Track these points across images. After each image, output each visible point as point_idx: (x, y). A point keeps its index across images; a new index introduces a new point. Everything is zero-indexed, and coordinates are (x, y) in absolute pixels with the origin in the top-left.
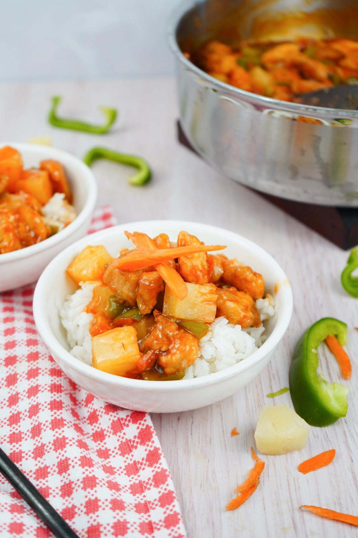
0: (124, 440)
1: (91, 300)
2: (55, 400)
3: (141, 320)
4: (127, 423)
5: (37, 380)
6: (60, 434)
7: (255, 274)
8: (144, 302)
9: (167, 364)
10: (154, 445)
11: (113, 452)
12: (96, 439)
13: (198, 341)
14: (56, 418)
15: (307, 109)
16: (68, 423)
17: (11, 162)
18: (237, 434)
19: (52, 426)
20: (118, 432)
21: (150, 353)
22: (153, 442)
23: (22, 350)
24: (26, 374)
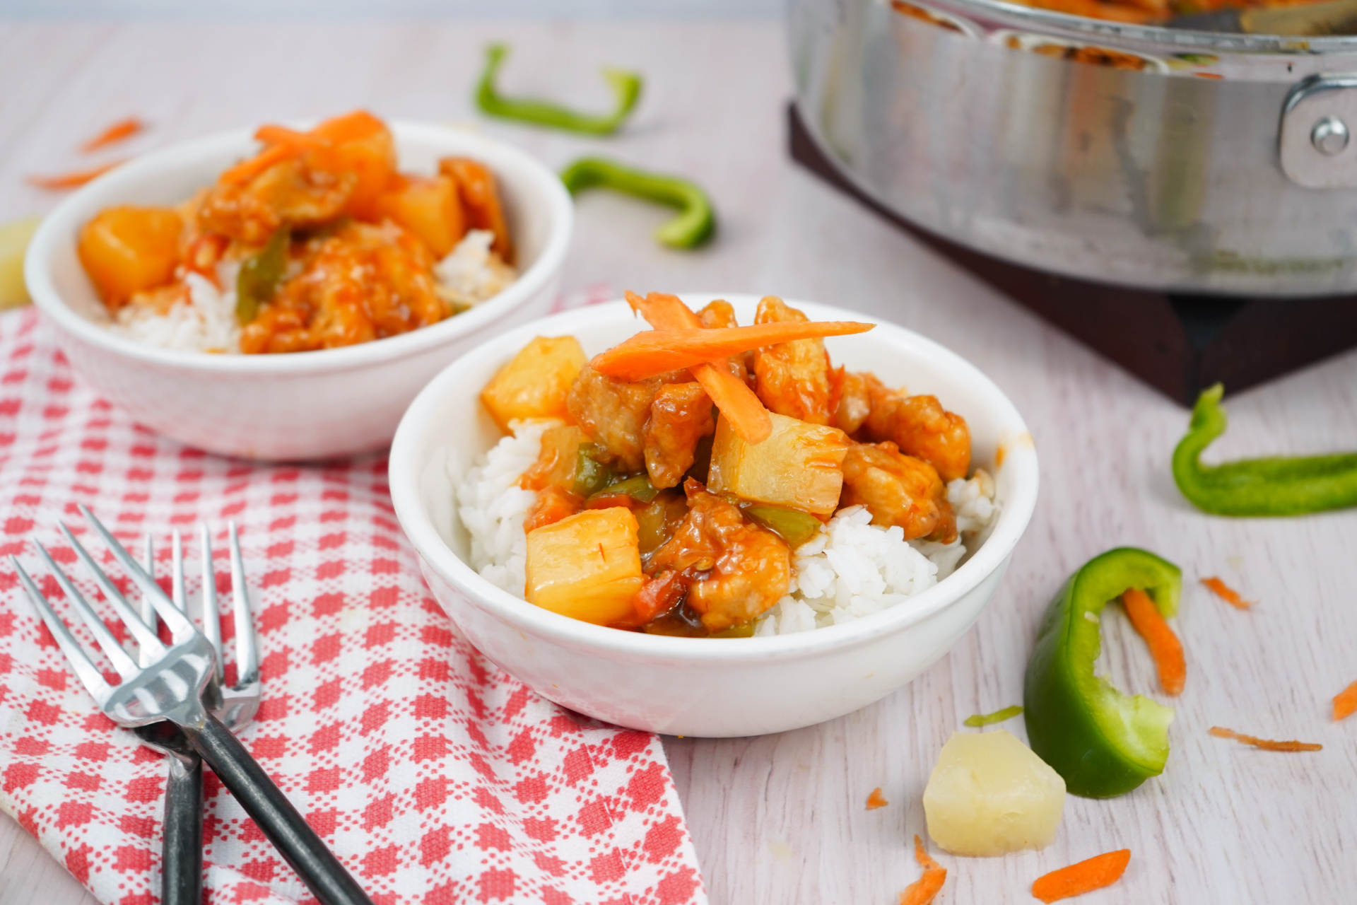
0: (593, 799)
1: (534, 460)
2: (428, 695)
3: (651, 503)
4: (602, 757)
5: (389, 649)
6: (434, 771)
7: (947, 415)
8: (663, 458)
9: (707, 602)
10: (666, 810)
11: (564, 827)
12: (524, 796)
13: (792, 555)
14: (426, 735)
15: (1098, 27)
16: (457, 749)
17: (369, 147)
18: (883, 803)
19: (417, 751)
20: (578, 779)
21: (668, 576)
22: (665, 803)
23: (358, 583)
24: (364, 636)
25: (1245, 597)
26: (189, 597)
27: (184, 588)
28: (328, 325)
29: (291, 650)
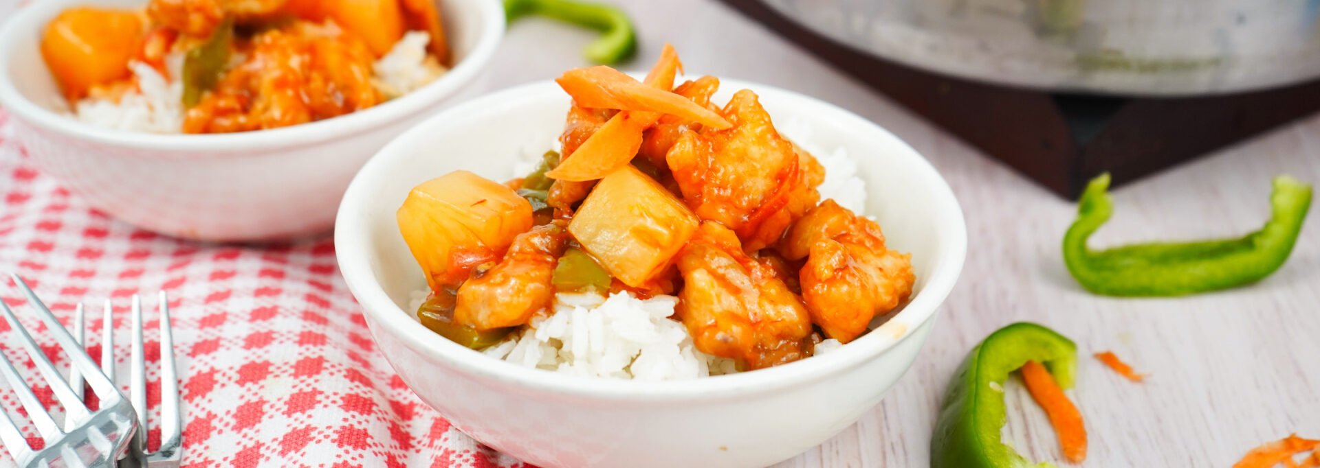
2: (345, 462)
5: (310, 416)
23: (284, 353)
24: (286, 403)
25: (1138, 370)
26: (117, 364)
27: (114, 356)
28: (266, 109)
29: (215, 416)
